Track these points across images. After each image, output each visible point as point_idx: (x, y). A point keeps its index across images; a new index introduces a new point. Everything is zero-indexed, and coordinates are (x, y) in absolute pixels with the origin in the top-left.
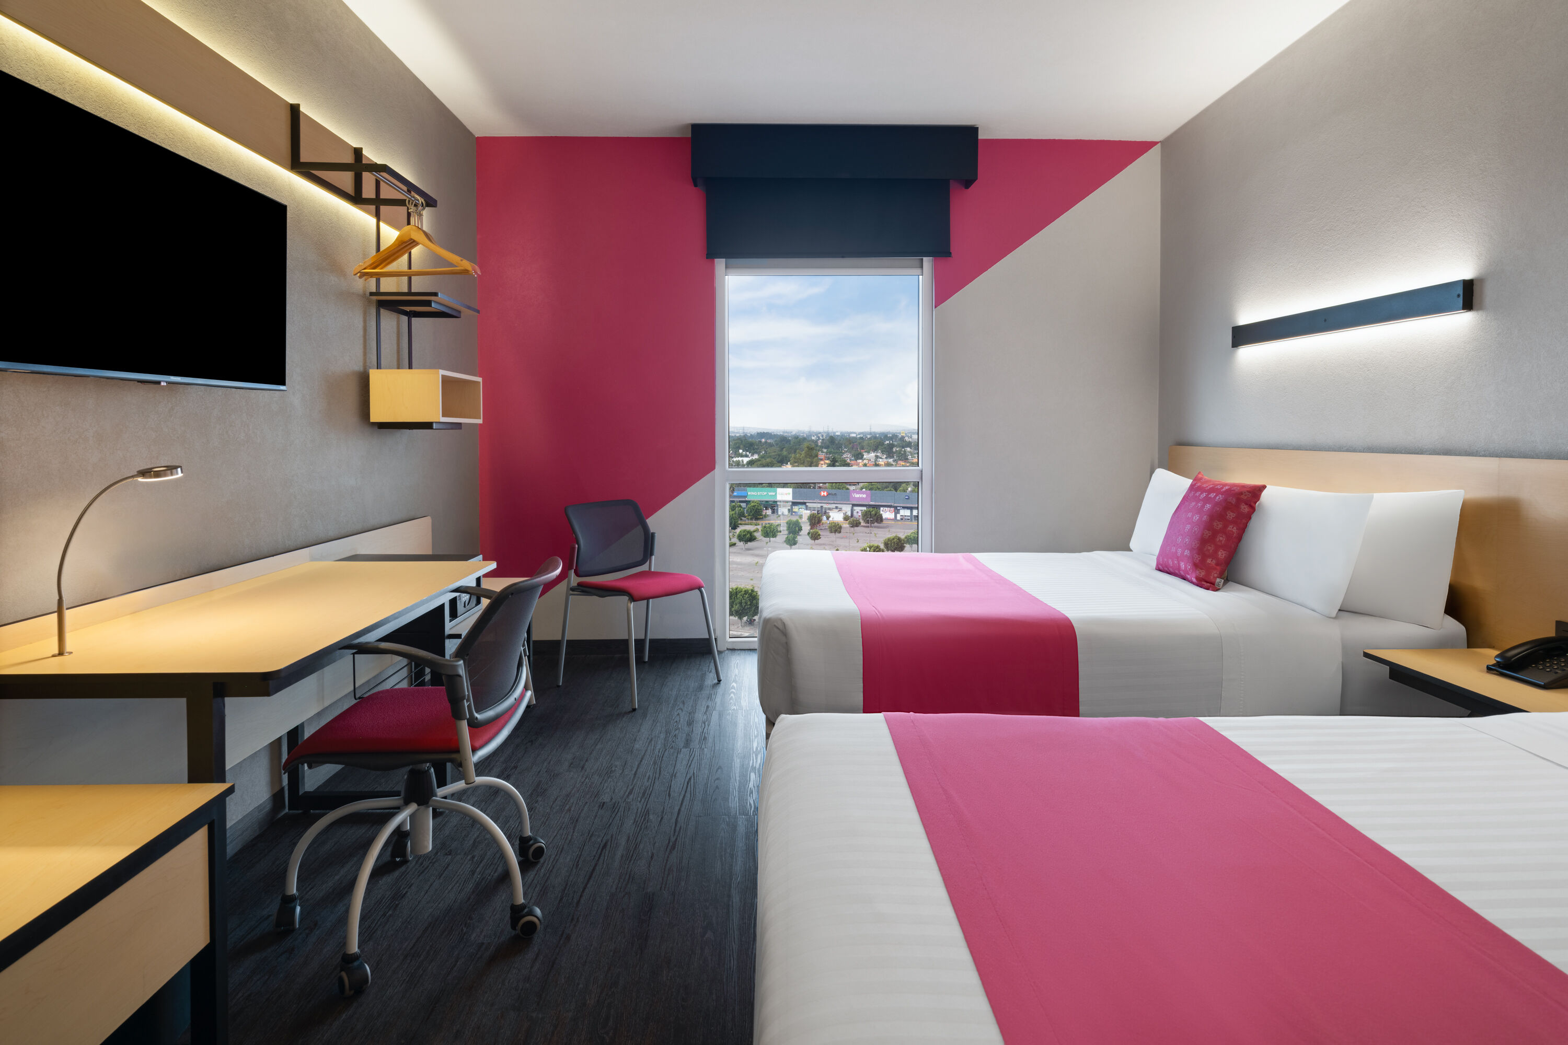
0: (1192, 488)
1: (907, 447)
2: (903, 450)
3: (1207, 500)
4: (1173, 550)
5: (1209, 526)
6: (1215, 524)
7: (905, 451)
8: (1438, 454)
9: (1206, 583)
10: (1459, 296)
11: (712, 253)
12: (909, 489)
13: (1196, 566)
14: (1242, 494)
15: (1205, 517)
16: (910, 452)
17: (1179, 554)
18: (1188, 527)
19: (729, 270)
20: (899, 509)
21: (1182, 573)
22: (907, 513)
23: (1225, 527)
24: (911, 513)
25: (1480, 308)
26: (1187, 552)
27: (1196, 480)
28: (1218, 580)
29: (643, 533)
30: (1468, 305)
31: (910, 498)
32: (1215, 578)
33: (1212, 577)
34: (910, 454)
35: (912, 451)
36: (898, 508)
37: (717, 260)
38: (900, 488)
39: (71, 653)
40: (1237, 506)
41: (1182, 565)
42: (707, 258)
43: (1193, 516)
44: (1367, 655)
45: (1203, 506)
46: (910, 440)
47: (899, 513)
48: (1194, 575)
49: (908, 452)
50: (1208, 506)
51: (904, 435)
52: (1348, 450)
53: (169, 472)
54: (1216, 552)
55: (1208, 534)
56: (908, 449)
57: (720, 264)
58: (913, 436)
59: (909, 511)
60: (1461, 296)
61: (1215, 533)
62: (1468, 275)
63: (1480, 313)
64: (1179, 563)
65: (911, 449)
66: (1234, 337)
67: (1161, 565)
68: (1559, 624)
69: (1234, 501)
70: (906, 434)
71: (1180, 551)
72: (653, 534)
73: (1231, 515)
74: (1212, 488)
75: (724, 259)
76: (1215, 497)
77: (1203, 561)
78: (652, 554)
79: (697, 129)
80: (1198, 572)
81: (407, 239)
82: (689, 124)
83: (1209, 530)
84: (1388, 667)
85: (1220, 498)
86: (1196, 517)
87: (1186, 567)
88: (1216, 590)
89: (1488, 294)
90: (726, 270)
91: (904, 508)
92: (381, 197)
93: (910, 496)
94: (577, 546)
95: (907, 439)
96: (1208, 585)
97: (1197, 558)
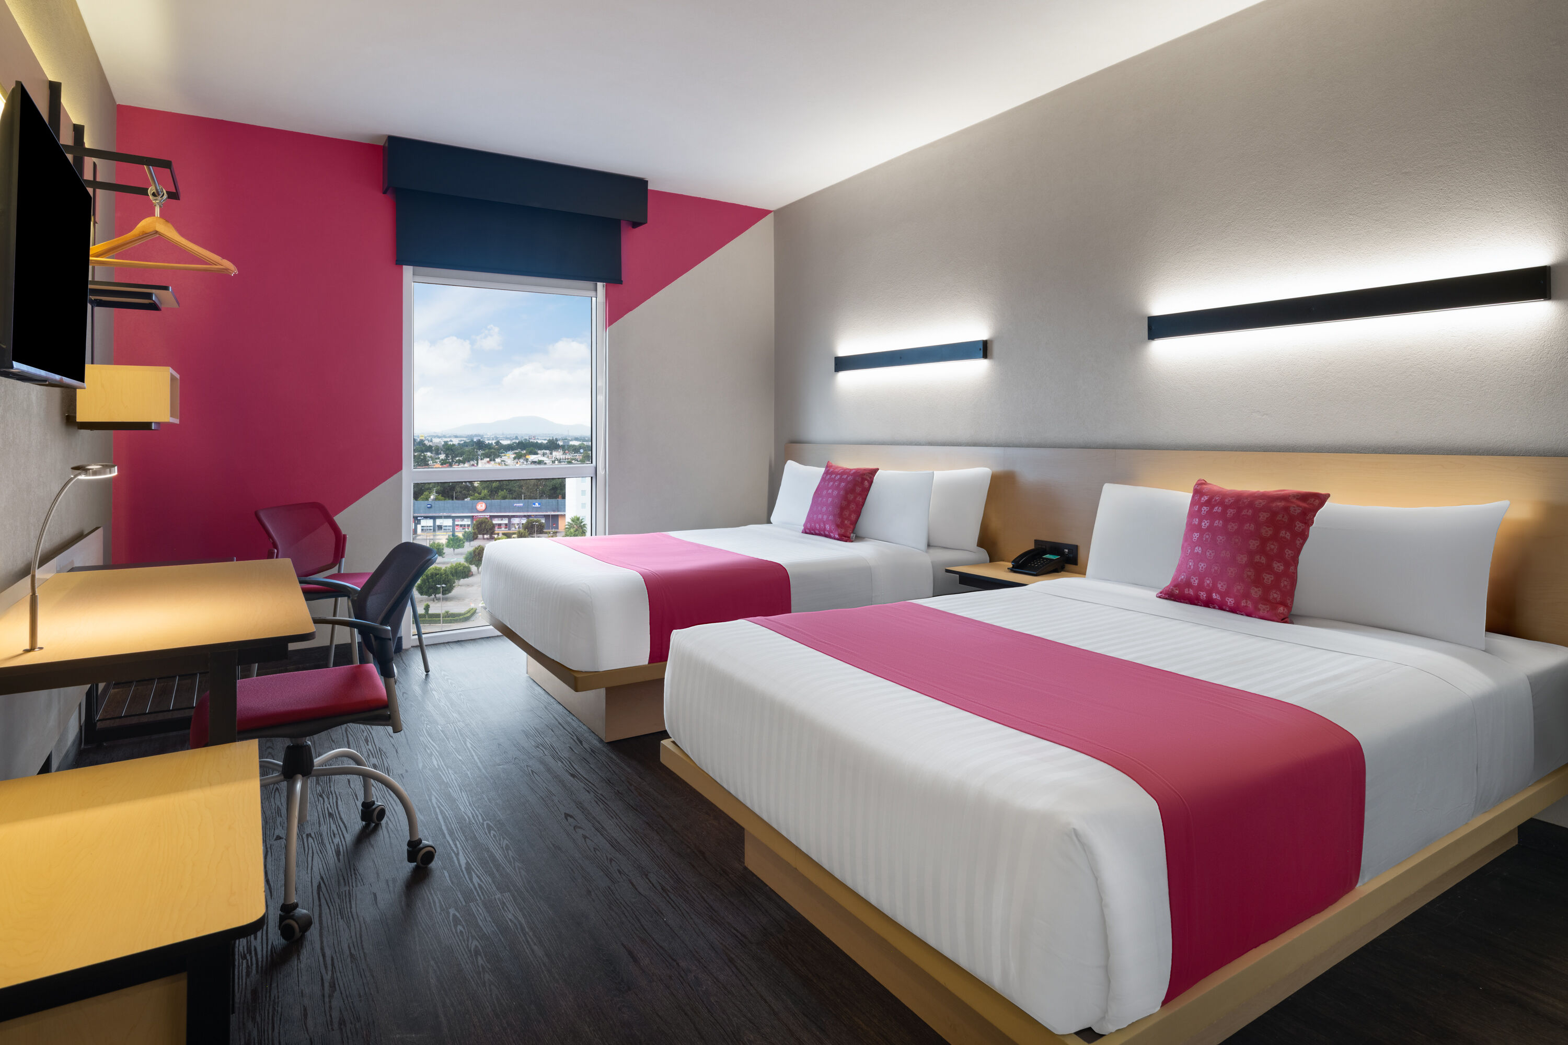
0: (826, 473)
1: (427, 452)
2: (423, 454)
3: (841, 480)
4: (820, 516)
5: (845, 498)
6: (849, 496)
7: (425, 456)
8: (970, 446)
9: (845, 537)
10: (980, 349)
11: (400, 261)
12: (432, 497)
13: (838, 526)
14: (864, 475)
15: (842, 492)
16: (431, 457)
17: (825, 519)
18: (830, 499)
19: (418, 278)
20: (420, 520)
21: (827, 533)
22: (429, 523)
23: (855, 498)
24: (434, 523)
25: (991, 358)
26: (831, 518)
27: (828, 466)
28: (852, 535)
29: (333, 535)
30: (985, 356)
31: (433, 507)
32: (850, 534)
33: (848, 533)
34: (430, 459)
35: (433, 455)
36: (419, 518)
37: (404, 267)
38: (422, 497)
39: (41, 648)
40: (862, 483)
41: (828, 527)
42: (396, 264)
43: (833, 491)
44: (947, 571)
45: (839, 485)
46: (431, 444)
47: (420, 524)
48: (837, 533)
49: (429, 457)
50: (843, 484)
51: (423, 438)
52: (916, 445)
53: (108, 470)
54: (850, 515)
55: (845, 503)
56: (429, 454)
57: (408, 271)
58: (433, 439)
59: (431, 521)
60: (982, 349)
61: (849, 502)
62: (985, 338)
63: (991, 361)
64: (825, 526)
65: (431, 453)
66: (836, 364)
67: (808, 529)
68: (1036, 542)
69: (860, 480)
70: (425, 437)
71: (825, 517)
72: (345, 536)
73: (858, 489)
74: (843, 471)
75: (412, 267)
76: (847, 477)
77: (842, 522)
78: (342, 556)
79: (392, 140)
80: (839, 530)
81: (151, 230)
82: (384, 136)
83: (845, 501)
84: (958, 575)
85: (850, 478)
86: (835, 493)
87: (830, 528)
88: (852, 542)
89: (995, 349)
90: (413, 277)
91: (426, 517)
92: (97, 180)
93: (433, 505)
94: (276, 551)
95: (426, 442)
96: (845, 538)
97: (839, 521)
